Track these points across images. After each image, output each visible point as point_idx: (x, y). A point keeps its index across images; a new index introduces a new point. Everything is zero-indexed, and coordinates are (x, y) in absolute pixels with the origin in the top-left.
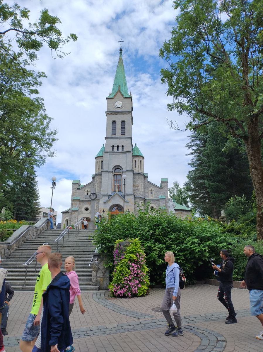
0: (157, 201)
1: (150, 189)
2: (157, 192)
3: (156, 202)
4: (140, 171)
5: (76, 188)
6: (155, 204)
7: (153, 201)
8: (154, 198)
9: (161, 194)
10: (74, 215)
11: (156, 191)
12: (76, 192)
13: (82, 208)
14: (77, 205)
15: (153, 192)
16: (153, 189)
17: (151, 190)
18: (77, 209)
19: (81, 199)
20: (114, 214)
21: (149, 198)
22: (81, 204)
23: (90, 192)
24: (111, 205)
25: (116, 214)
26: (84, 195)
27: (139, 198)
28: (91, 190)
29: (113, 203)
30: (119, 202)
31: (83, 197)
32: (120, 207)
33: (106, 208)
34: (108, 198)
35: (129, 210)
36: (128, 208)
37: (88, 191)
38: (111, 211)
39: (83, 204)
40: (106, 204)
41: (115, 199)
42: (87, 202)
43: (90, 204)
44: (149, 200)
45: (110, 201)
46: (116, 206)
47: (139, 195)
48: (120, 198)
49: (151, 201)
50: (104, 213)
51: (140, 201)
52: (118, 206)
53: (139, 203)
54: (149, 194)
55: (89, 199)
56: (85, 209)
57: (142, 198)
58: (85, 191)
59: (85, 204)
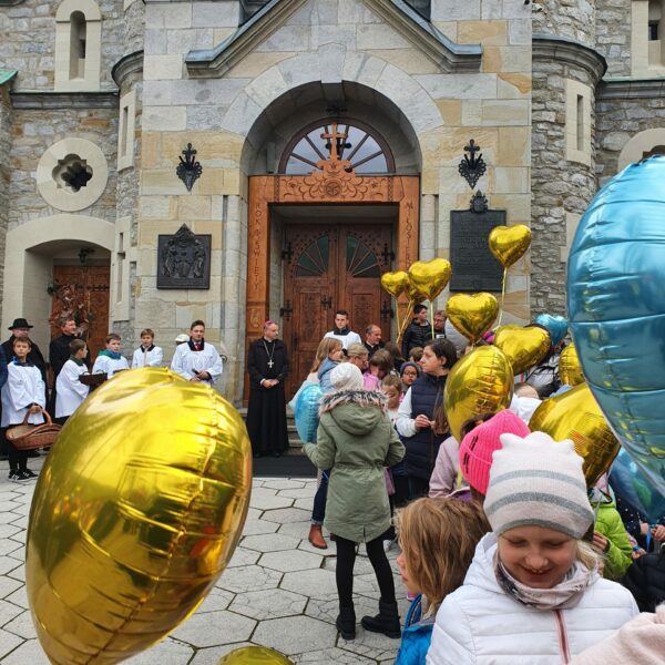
13: (34, 160)
17: (657, 1)
19: (23, 88)
20: (308, 199)
21: (630, 74)
22: (28, 129)
23: (98, 26)
24: (276, 95)
25: (327, 199)
26: (52, 54)
27: (558, 55)
28: (106, 8)
29: (288, 76)
30: (364, 62)
31: (45, 73)
32: (371, 132)
33: (216, 128)
34: (236, 20)
35: (472, 148)
36: (471, 129)
37: (79, 21)
38: (270, 173)
39: (47, 130)
40: (212, 85)
41: (315, 28)
42: (81, 109)
43: (98, 128)
44: (630, 90)
45: (263, 47)
46: (324, 123)
47: (556, 18)
48: (368, 12)
49: (655, 103)
50: (190, 186)
51: (569, 82)
52: (348, 122)
53: (556, 105)
54: (629, 37)
55: (95, 89)
56: (65, 177)
57: (586, 58)
58: (54, 15)
59: (61, 128)
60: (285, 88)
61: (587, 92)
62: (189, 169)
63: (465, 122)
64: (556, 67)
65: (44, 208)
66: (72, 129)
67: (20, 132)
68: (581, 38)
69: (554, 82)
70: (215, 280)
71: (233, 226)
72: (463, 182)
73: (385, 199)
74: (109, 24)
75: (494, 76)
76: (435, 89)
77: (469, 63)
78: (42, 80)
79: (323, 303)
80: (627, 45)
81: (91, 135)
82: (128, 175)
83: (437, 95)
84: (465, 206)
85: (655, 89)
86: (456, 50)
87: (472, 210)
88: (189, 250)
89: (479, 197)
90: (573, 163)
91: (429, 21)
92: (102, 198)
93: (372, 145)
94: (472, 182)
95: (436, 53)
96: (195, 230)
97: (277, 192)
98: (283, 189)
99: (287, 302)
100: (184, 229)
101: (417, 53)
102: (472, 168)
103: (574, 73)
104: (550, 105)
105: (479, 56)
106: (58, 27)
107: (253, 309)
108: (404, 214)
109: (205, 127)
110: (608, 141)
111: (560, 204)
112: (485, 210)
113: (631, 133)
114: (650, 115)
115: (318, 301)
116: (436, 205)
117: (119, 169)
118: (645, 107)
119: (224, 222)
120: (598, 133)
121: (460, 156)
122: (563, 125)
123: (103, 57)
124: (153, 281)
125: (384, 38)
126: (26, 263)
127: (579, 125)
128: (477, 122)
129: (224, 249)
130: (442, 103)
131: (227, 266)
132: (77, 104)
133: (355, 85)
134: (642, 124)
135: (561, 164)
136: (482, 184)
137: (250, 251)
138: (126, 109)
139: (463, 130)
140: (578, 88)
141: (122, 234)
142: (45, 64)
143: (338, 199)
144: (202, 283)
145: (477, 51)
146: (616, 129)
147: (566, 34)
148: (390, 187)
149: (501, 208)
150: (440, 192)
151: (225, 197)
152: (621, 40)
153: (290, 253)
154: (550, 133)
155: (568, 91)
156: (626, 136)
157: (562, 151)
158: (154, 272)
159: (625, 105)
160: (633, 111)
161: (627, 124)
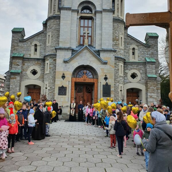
0: (142, 66)
1: (132, 47)
2: (142, 52)
3: (140, 66)
4: (120, 16)
5: (18, 39)
6: (139, 70)
7: (136, 66)
8: (138, 61)
9: (148, 56)
10: (14, 80)
11: (141, 50)
12: (18, 46)
13: (27, 70)
14: (19, 65)
15: (137, 52)
16: (136, 47)
17: (134, 49)
18: (20, 71)
19: (25, 57)
20: (81, 81)
21: (129, 60)
22: (26, 64)
23: (39, 47)
24: (77, 66)
25: (84, 82)
26: (31, 51)
27: (118, 59)
28: (41, 44)
29: (79, 64)
30: (90, 62)
31: (29, 54)
32: (90, 72)
33: (68, 71)
34: (71, 55)
35: (106, 76)
36: (106, 73)
37: (36, 45)
38: (74, 77)
39: (29, 64)
40: (67, 64)
41: (83, 57)
42: (35, 61)
43: (39, 65)
44: (129, 63)
45: (75, 59)
46: (83, 70)
47: (118, 53)
48: (91, 55)
49: (133, 66)
50: (63, 79)
51: (120, 63)
52: (87, 70)
53: (118, 67)
54: (129, 55)
55: (38, 57)
56: (32, 73)
57: (122, 60)
58: (31, 44)
59: (32, 64)
60: (78, 65)
61: (122, 65)
62: (63, 77)
63: (105, 72)
64: (118, 61)
65: (28, 78)
66: (34, 65)
67: (24, 65)
68: (122, 57)
69: (117, 63)
70: (67, 94)
71: (70, 86)
72: (105, 81)
73: (92, 82)
74: (42, 46)
75: (109, 65)
76: (100, 67)
77: (105, 63)
78: (29, 55)
79: (82, 97)
80: (129, 56)
81: (37, 66)
82: (48, 75)
83: (101, 68)
84: (105, 84)
85: (133, 63)
86: (104, 61)
87: (106, 85)
88: (63, 89)
89: (107, 83)
90: (120, 76)
91: (100, 57)
92: (39, 77)
93: (90, 74)
94: (106, 81)
95: (101, 62)
96: (64, 86)
97: (76, 80)
98: (77, 80)
99: (76, 97)
100: (63, 86)
101: (98, 61)
102: (106, 79)
103: (121, 62)
104: (117, 67)
105: (107, 63)
106: (32, 46)
107: (72, 98)
108: (95, 84)
109: (66, 70)
110: (126, 71)
111: (118, 82)
112: (108, 85)
113: (130, 70)
114: (132, 67)
115: (81, 97)
116: (101, 84)
117: (46, 73)
118: (132, 66)
119: (69, 85)
120: (124, 70)
121: (104, 77)
122: (119, 70)
123: (40, 52)
124: (58, 94)
125: (93, 59)
126: (25, 88)
127: (121, 70)
128: (106, 72)
129: (69, 89)
130: (101, 69)
131: (69, 91)
132: (35, 60)
133: (89, 65)
134: (131, 69)
135: (118, 76)
136: (107, 81)
137: (72, 89)
138: (47, 63)
139: (104, 73)
140: (121, 64)
141: (46, 85)
142: (29, 53)
143: (85, 82)
144: (65, 94)
145: (107, 62)
146: (127, 69)
147: (119, 56)
148: (93, 80)
149: (110, 84)
150: (101, 82)
151: (69, 81)
152: (128, 55)
153: (76, 89)
154: (117, 71)
155: (120, 65)
156: (129, 71)
157: (118, 74)
158: (58, 92)
159: (129, 65)
160: (130, 67)
161: (129, 69)
